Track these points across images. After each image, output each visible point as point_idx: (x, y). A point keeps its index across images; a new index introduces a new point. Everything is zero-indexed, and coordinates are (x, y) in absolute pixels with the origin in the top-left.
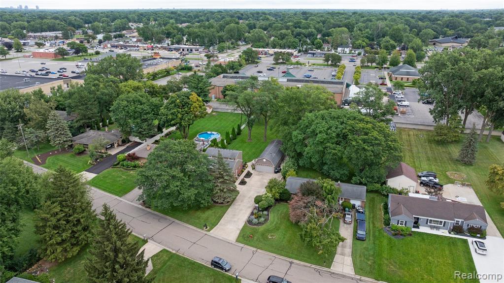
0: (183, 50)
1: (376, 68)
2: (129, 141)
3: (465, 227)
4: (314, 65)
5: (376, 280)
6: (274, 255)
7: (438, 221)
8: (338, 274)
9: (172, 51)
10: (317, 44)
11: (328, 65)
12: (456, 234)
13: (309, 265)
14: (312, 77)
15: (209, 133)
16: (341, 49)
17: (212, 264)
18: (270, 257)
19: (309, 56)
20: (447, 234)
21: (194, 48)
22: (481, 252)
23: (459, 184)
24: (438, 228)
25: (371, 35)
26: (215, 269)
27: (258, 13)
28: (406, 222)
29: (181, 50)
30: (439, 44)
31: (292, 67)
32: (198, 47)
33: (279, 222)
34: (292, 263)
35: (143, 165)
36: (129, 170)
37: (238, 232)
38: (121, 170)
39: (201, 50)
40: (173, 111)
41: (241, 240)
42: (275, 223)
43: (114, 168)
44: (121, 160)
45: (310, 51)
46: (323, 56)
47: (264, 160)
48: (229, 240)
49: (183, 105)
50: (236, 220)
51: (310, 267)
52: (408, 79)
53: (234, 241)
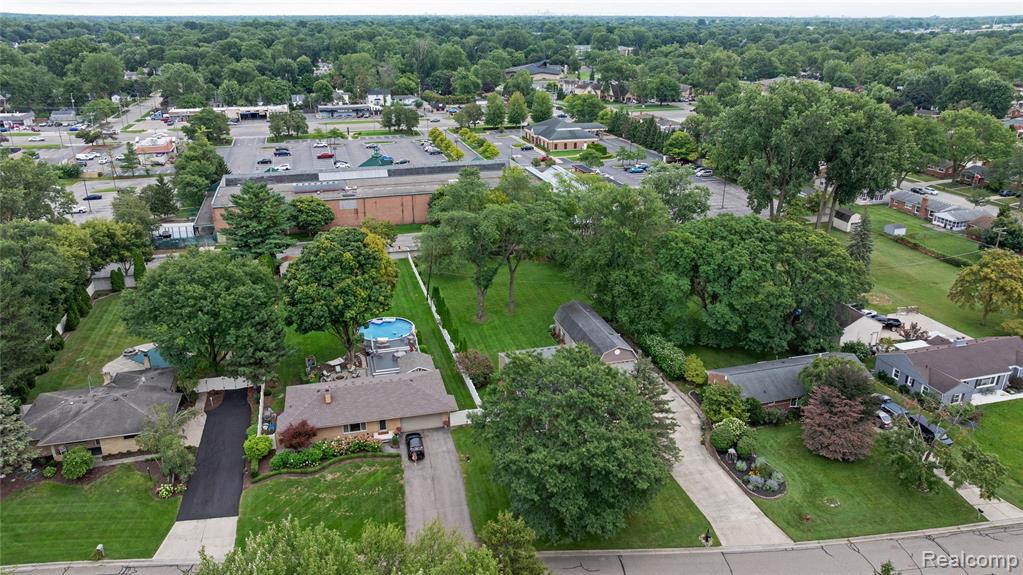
1: (485, 129)
2: (196, 396)
4: (360, 134)
7: (989, 379)
8: (1011, 526)
10: (320, 90)
11: (390, 133)
12: (1019, 392)
13: (953, 529)
14: (396, 161)
15: (375, 321)
16: (375, 97)
18: (890, 543)
20: (1009, 397)
21: (7, 118)
23: (903, 310)
24: (989, 391)
27: (70, 26)
28: (964, 395)
31: (324, 143)
32: (18, 114)
33: (799, 470)
34: (929, 537)
35: (344, 447)
36: (316, 472)
37: (767, 520)
38: (290, 481)
39: (28, 122)
40: (343, 284)
41: (799, 534)
42: (796, 476)
43: (263, 483)
44: (266, 453)
45: (320, 107)
46: (354, 114)
47: (617, 352)
48: (780, 545)
49: (361, 266)
50: (723, 497)
51: (962, 532)
52: (575, 144)
53: (789, 543)
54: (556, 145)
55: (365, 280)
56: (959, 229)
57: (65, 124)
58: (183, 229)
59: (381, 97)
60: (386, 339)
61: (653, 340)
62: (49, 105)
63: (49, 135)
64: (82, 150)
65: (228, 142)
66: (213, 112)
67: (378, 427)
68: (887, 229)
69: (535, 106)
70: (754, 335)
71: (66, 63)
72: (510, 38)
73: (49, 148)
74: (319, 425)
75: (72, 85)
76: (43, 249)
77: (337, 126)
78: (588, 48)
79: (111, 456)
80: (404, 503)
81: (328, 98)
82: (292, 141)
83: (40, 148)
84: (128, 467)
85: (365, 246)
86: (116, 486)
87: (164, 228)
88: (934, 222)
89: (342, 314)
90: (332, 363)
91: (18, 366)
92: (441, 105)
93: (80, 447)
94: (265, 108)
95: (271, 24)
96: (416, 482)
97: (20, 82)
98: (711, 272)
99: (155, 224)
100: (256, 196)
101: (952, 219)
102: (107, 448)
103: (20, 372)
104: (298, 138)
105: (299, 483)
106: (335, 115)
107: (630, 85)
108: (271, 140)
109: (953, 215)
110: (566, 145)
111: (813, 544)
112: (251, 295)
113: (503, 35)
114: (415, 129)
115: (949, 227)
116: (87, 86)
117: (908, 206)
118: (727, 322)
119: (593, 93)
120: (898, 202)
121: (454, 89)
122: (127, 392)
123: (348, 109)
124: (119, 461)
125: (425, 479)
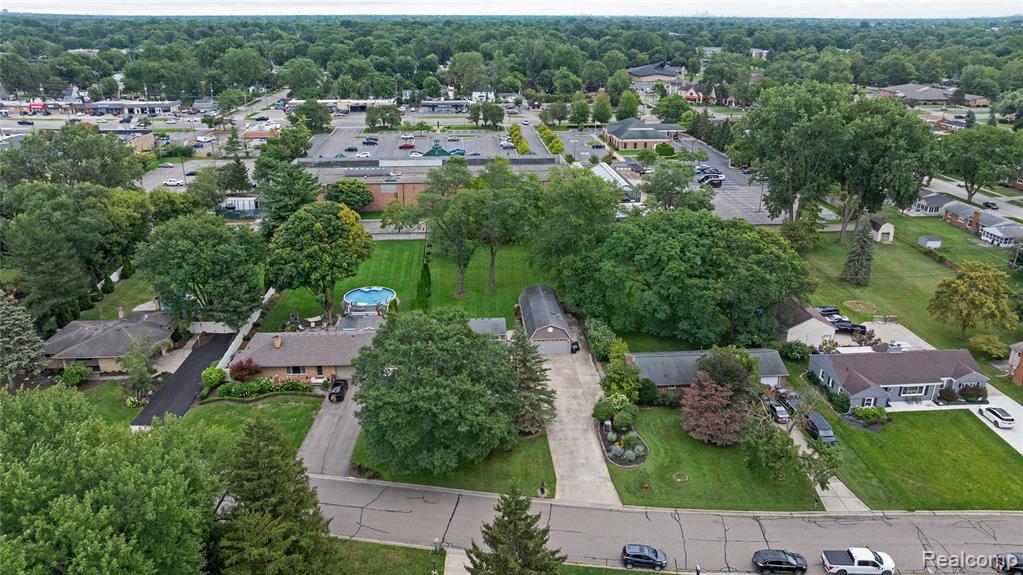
0: (131, 111)
1: (569, 127)
2: (191, 336)
3: (956, 389)
4: (449, 128)
5: (909, 510)
6: (715, 512)
7: (916, 388)
8: (845, 517)
9: (102, 114)
10: (429, 86)
11: (477, 128)
12: (948, 405)
13: (787, 514)
14: (468, 153)
15: (364, 289)
16: (479, 94)
17: (625, 563)
18: (714, 518)
19: (424, 113)
20: (936, 408)
21: (158, 106)
22: (1007, 426)
23: (879, 319)
24: (917, 400)
25: (519, 64)
26: (635, 569)
27: (245, 25)
28: (876, 399)
29: (126, 111)
30: (636, 79)
31: (411, 135)
32: (167, 102)
33: (668, 447)
34: (756, 518)
35: (280, 384)
36: (251, 401)
37: (610, 485)
38: (228, 405)
39: (174, 109)
40: (310, 250)
41: (632, 499)
42: (662, 450)
43: (207, 405)
44: (217, 382)
45: (423, 102)
46: (454, 110)
47: (550, 330)
48: (609, 505)
49: (330, 235)
50: (582, 461)
51: (792, 517)
52: (645, 144)
53: (618, 505)
54: (625, 144)
55: (331, 248)
56: (1006, 246)
57: (202, 111)
58: (247, 203)
59: (484, 94)
60: (365, 304)
61: (590, 323)
62: (194, 94)
63: (185, 121)
64: (204, 133)
65: (329, 131)
66: (316, 103)
67: (315, 372)
68: (921, 241)
69: (621, 107)
70: (684, 325)
71: (215, 58)
72: (636, 38)
73: (180, 131)
74: (264, 364)
75: (214, 77)
76: (94, 207)
77: (425, 120)
78: (718, 50)
79: (106, 374)
80: (307, 433)
81: (436, 93)
82: (385, 132)
83: (173, 131)
84: (115, 383)
85: (338, 218)
86: (98, 396)
87: (230, 201)
88: (982, 238)
89: (308, 275)
90: (310, 320)
91: (55, 296)
92: (536, 103)
93: (81, 362)
94: (373, 101)
95: (419, 23)
96: (326, 418)
97: (173, 74)
98: (643, 261)
99: (223, 197)
100: (290, 175)
101: (1000, 234)
102: (105, 366)
103: (55, 301)
104: (392, 129)
105: (234, 408)
106: (436, 110)
107: (732, 88)
108: (367, 131)
109: (1002, 231)
110: (635, 144)
111: (641, 509)
112: (232, 253)
113: (630, 36)
114: (499, 124)
115: (996, 243)
116: (226, 78)
117: (961, 220)
118: (655, 310)
119: (695, 95)
120: (953, 215)
121: (556, 88)
122: (130, 325)
123: (448, 104)
124: (110, 378)
125: (334, 416)
